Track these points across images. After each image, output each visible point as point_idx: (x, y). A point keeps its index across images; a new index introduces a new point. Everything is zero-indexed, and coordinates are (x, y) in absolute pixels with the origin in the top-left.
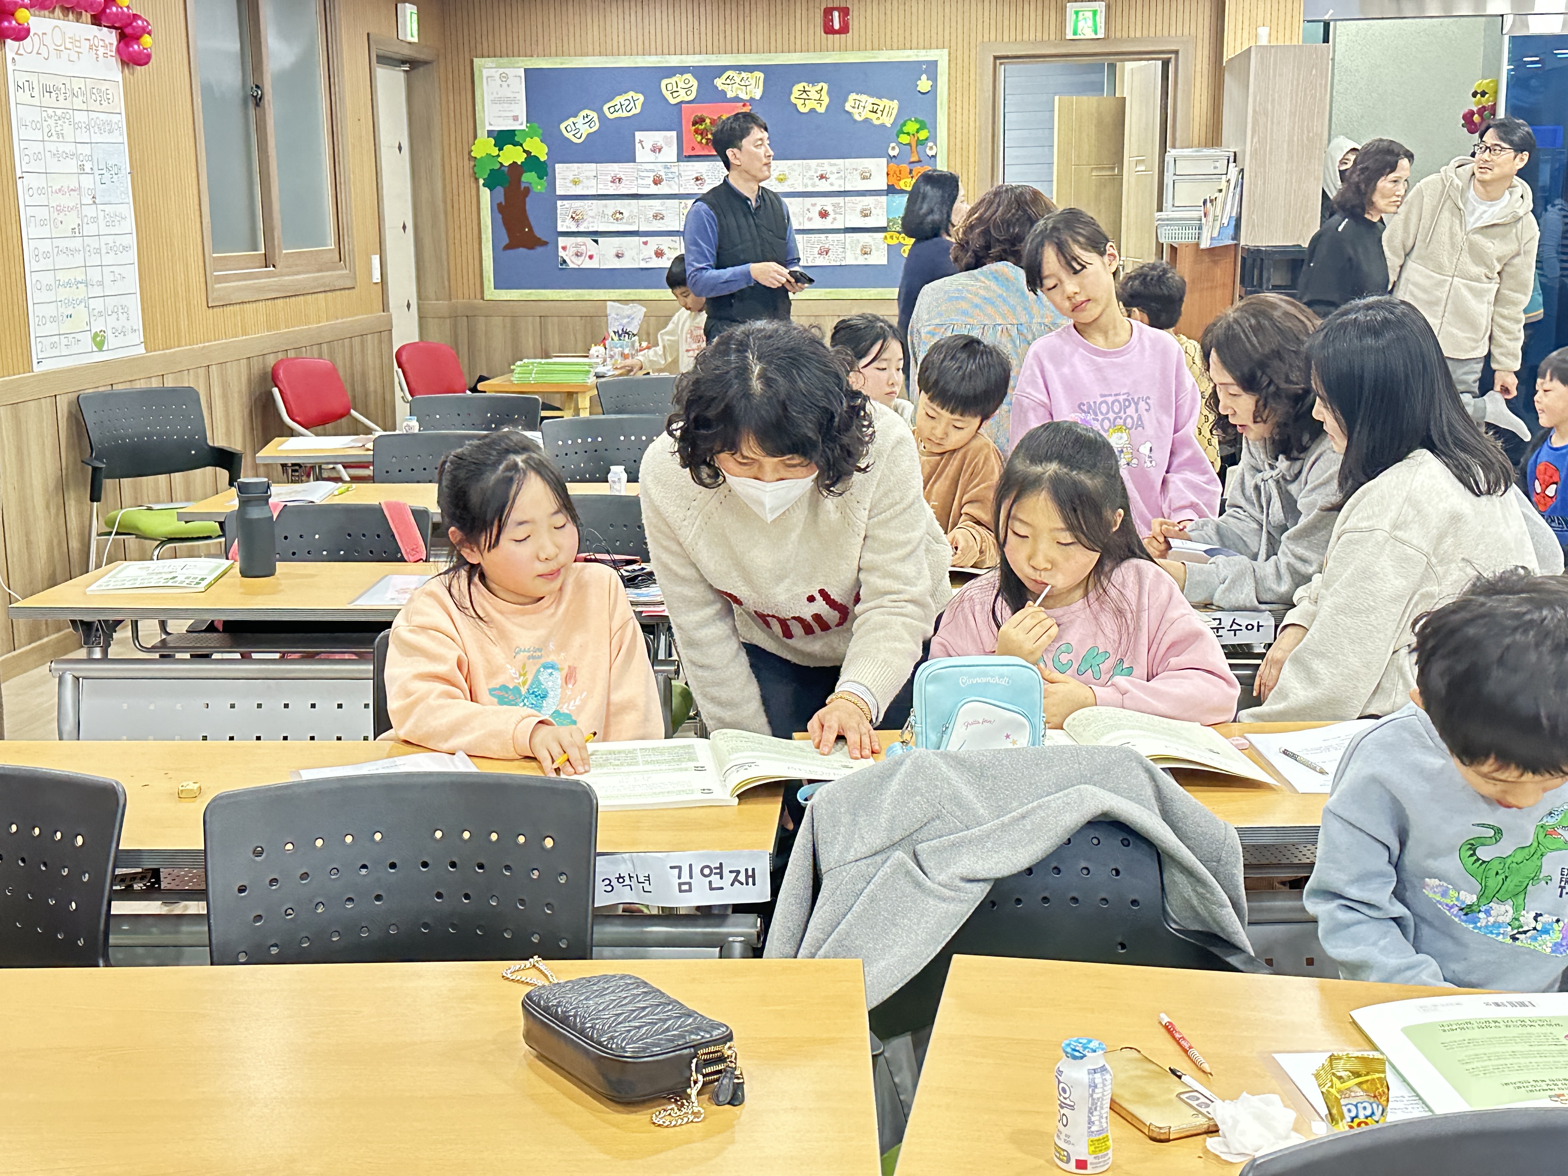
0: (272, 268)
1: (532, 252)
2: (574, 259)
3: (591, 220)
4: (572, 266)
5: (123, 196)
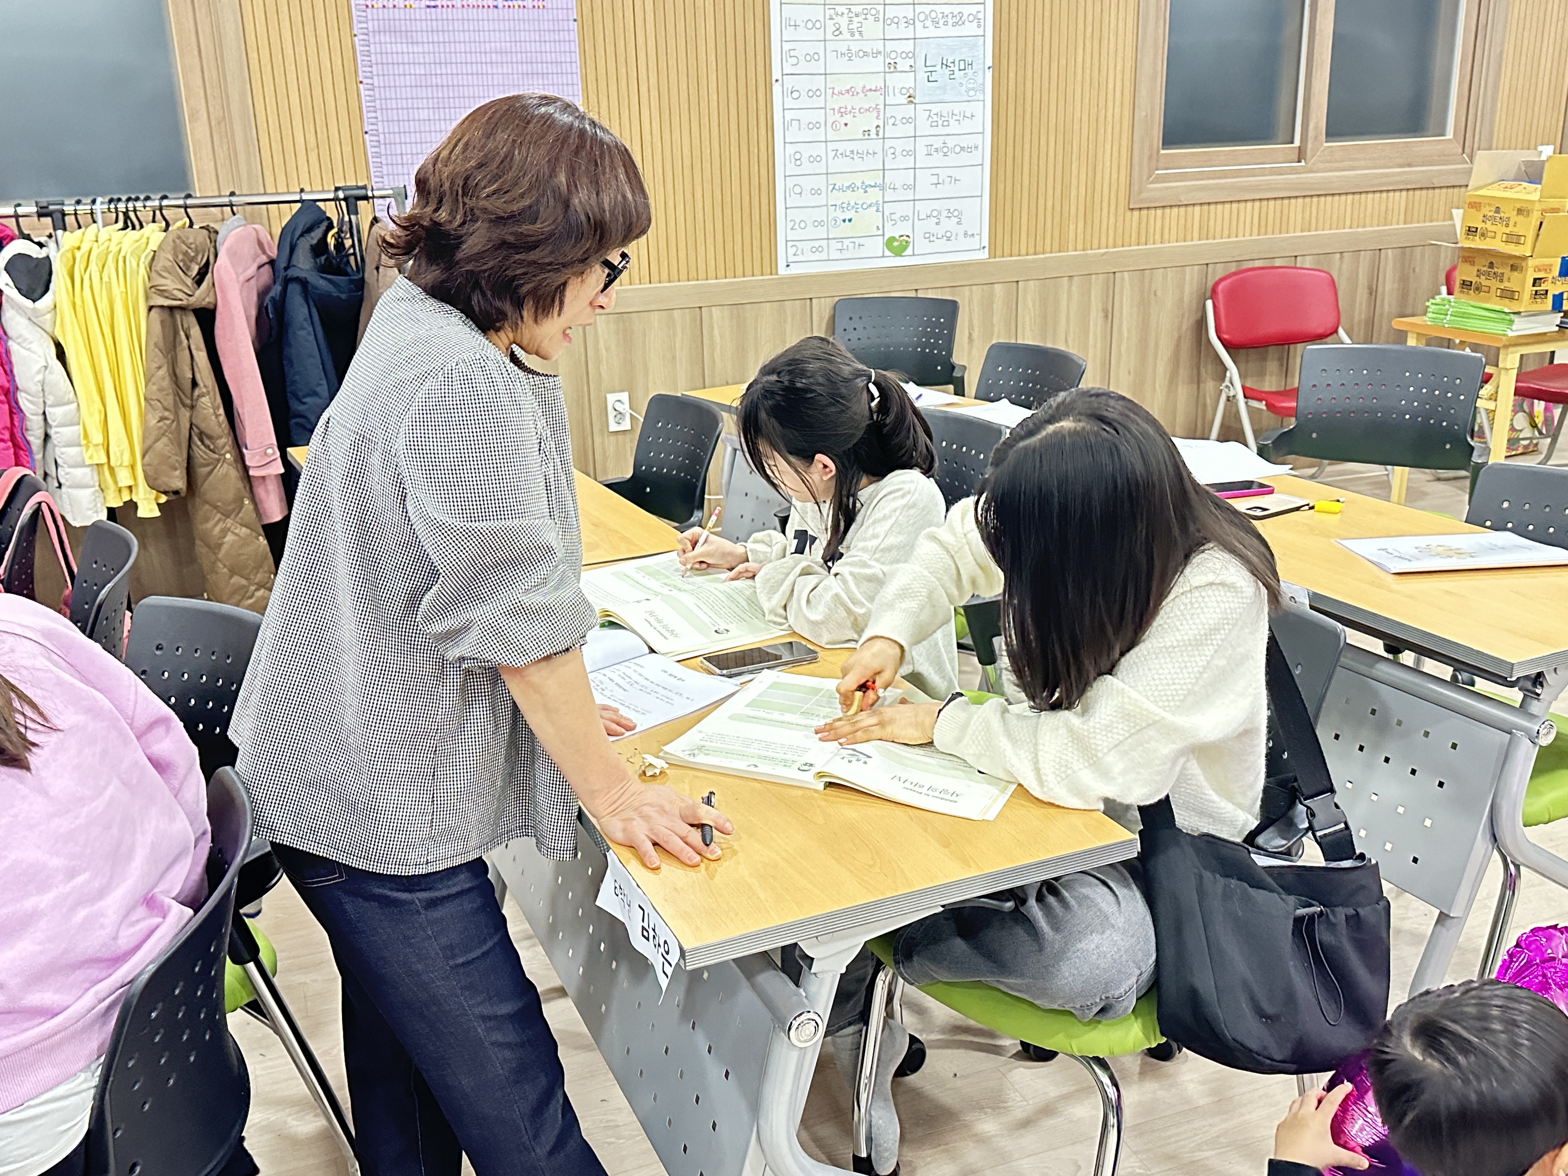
0: (1302, 164)
5: (972, 93)
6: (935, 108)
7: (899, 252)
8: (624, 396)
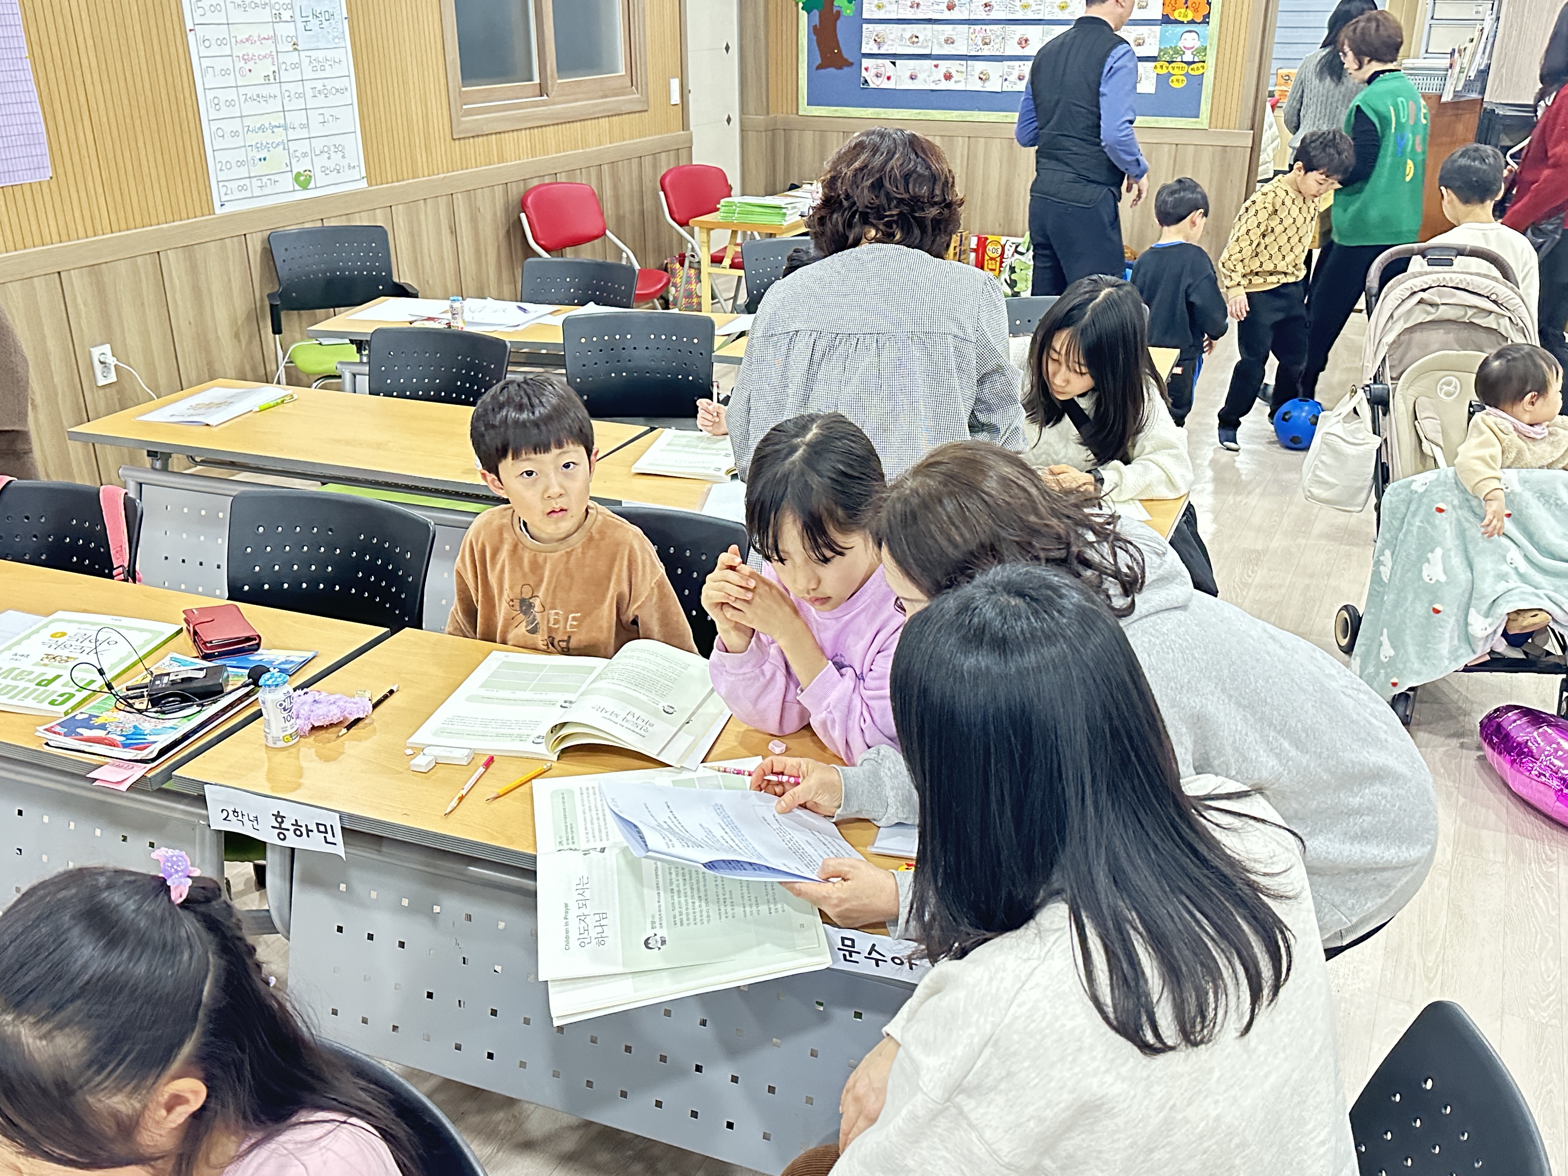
0: (545, 97)
1: (839, 71)
2: (875, 79)
3: (890, 42)
4: (872, 86)
5: (337, 40)
6: (314, 54)
7: (305, 187)
8: (107, 348)
